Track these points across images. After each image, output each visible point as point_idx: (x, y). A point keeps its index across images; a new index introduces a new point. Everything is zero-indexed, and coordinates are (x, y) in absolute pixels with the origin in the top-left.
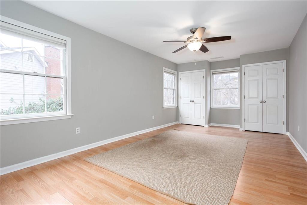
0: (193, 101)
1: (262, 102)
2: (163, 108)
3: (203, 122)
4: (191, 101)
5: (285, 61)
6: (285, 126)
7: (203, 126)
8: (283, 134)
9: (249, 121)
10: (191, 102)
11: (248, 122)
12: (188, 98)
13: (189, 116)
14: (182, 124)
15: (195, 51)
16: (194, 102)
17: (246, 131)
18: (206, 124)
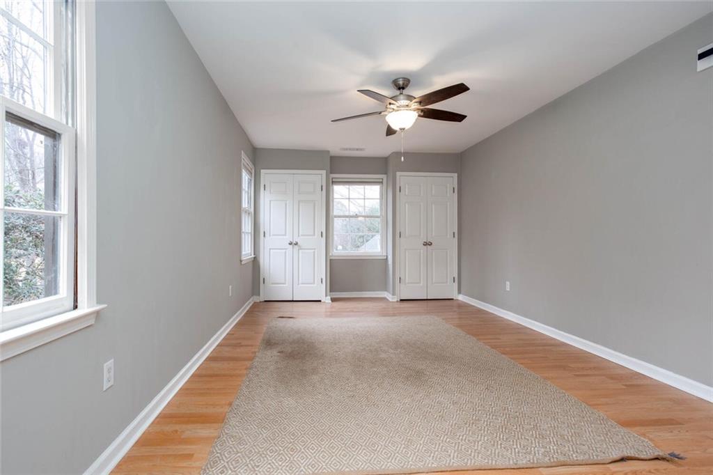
0: (296, 244)
1: (426, 244)
2: (241, 261)
3: (319, 290)
4: (290, 244)
5: (456, 175)
6: (456, 285)
7: (320, 301)
8: (452, 299)
9: (407, 281)
10: (291, 246)
11: (405, 284)
12: (283, 235)
13: (285, 280)
14: (266, 301)
15: (404, 129)
16: (299, 246)
17: (401, 300)
18: (326, 296)
